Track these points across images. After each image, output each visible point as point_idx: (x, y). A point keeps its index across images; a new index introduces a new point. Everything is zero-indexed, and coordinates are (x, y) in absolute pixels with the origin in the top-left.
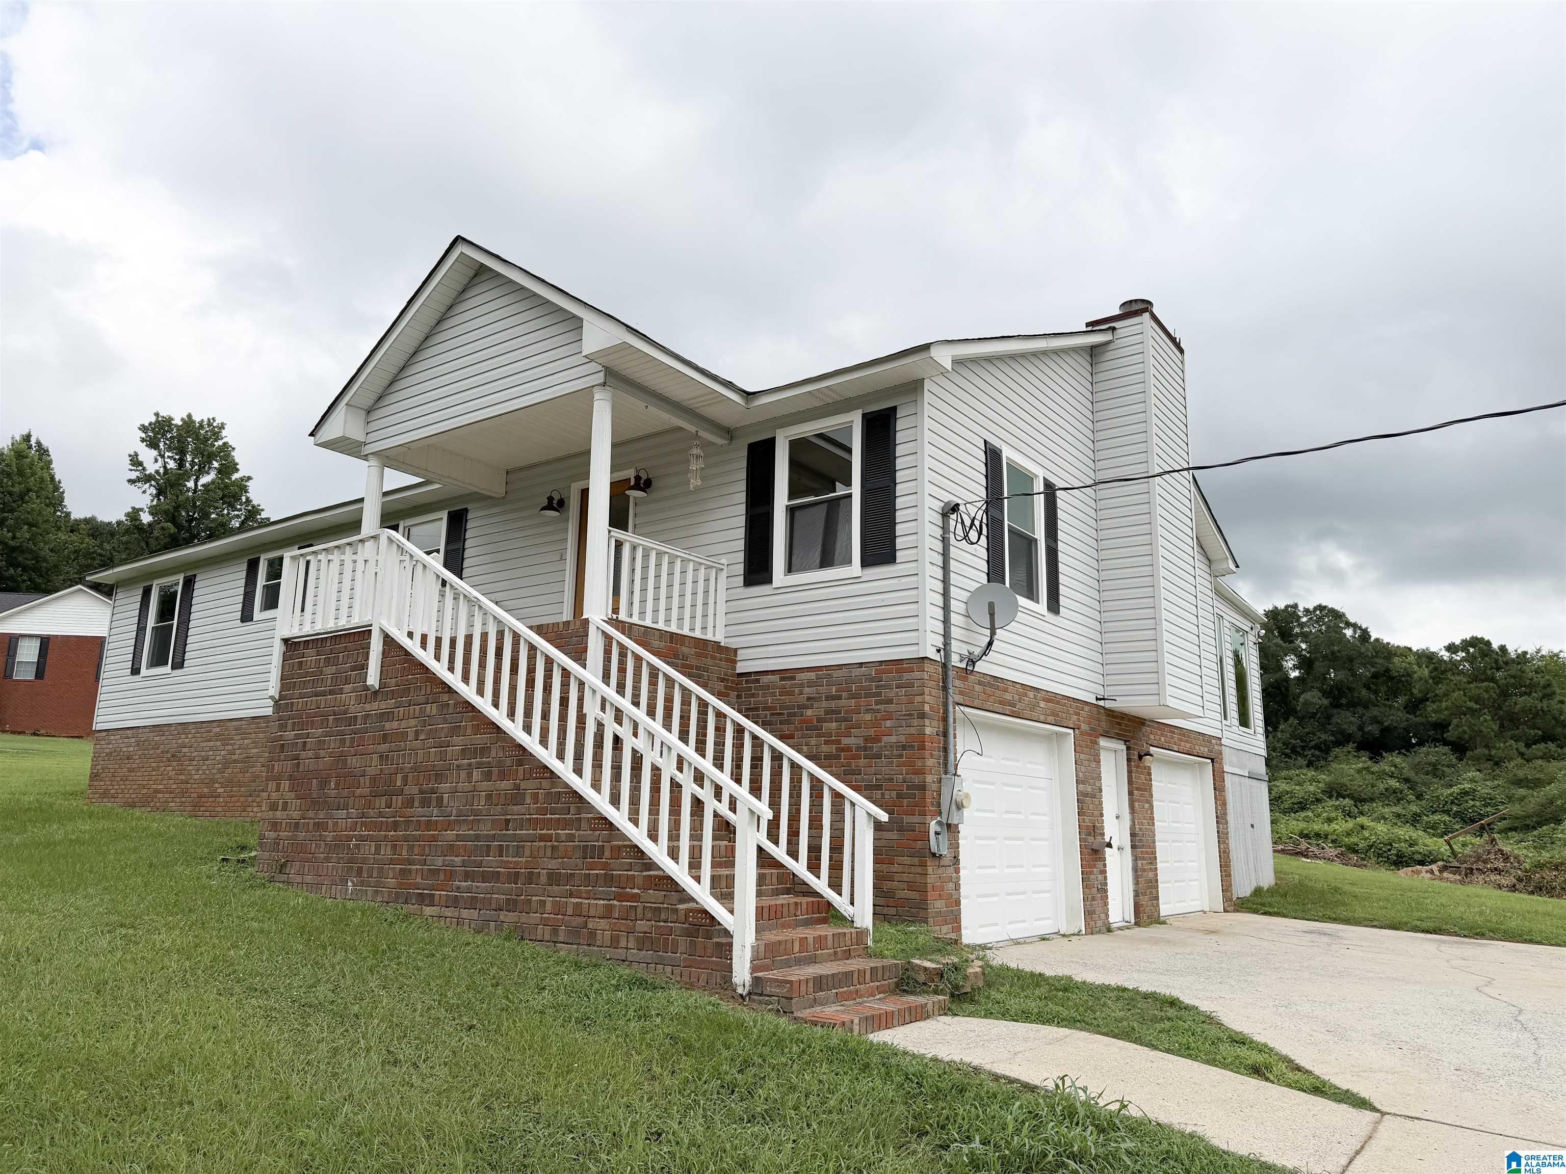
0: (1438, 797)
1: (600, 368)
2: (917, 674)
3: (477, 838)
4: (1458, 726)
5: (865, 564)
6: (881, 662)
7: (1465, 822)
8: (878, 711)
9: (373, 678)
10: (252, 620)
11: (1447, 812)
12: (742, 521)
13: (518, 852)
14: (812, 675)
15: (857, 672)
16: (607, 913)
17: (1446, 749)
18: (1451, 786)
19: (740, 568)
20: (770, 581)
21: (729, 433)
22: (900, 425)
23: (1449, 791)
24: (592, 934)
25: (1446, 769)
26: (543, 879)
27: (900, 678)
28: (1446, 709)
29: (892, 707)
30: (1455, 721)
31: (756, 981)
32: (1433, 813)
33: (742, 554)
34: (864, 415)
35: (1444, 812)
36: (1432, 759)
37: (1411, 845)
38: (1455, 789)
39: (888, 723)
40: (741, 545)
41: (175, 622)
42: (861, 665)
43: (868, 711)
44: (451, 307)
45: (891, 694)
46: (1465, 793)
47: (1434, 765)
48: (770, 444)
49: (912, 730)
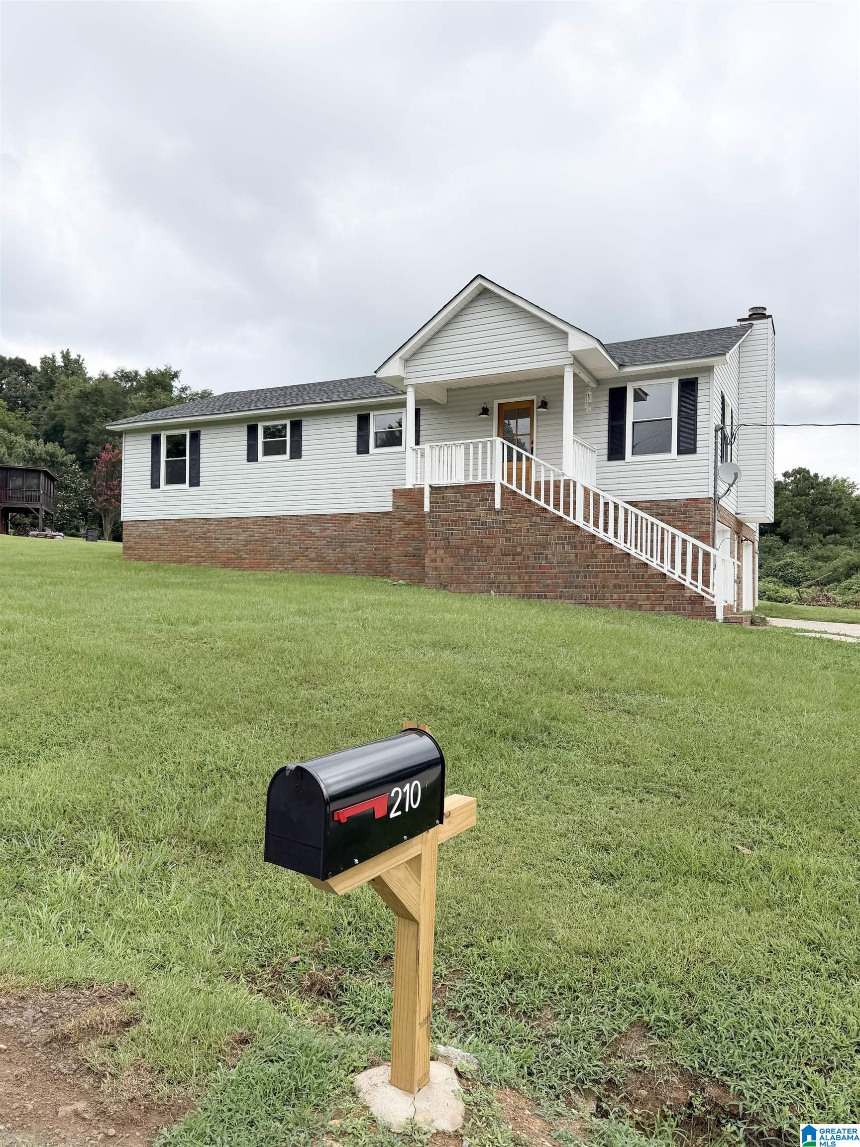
0: (771, 567)
1: (571, 355)
2: (706, 505)
3: (571, 572)
4: (786, 524)
5: (680, 452)
6: (687, 499)
7: (785, 582)
8: (685, 521)
9: (498, 505)
10: (257, 461)
11: (776, 576)
12: (606, 428)
13: (596, 577)
14: (648, 504)
15: (674, 503)
16: (648, 599)
17: (778, 538)
18: (779, 560)
19: (606, 452)
20: (623, 458)
21: (598, 382)
22: (700, 387)
23: (778, 564)
24: (640, 606)
25: (776, 550)
26: (611, 587)
27: (697, 507)
28: (780, 513)
29: (692, 520)
30: (784, 521)
31: (725, 618)
32: (768, 576)
33: (607, 445)
34: (679, 380)
35: (774, 576)
36: (769, 544)
37: (776, 593)
38: (782, 562)
39: (690, 527)
40: (606, 440)
41: (187, 458)
42: (676, 500)
43: (679, 521)
44: (463, 310)
45: (692, 513)
46: (787, 564)
47: (770, 547)
48: (624, 390)
49: (704, 530)
